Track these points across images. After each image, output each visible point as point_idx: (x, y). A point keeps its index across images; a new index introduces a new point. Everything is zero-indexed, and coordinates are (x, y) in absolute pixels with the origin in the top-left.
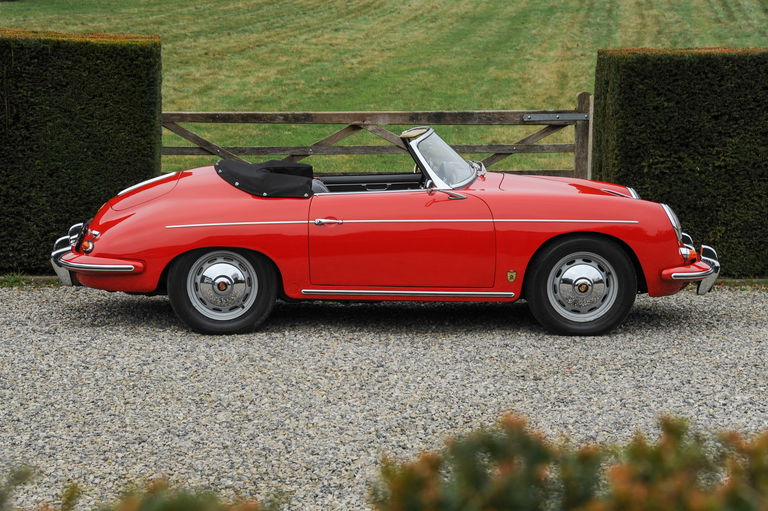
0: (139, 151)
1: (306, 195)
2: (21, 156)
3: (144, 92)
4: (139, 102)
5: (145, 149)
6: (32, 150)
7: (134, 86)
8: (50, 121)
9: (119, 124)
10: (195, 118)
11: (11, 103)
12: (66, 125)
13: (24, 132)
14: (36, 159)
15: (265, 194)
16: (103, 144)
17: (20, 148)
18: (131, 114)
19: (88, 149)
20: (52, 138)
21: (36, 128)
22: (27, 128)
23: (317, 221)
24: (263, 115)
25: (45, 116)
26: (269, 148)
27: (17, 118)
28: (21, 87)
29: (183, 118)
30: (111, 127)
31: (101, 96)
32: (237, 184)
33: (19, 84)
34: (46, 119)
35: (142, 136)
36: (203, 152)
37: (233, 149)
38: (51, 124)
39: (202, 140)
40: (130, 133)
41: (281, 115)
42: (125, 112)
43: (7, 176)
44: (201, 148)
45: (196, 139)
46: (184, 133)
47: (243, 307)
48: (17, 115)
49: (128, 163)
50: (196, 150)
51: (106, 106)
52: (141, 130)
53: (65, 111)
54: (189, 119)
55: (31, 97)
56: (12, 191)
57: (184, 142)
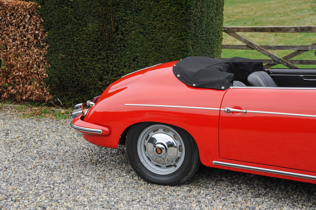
0: (180, 48)
1: (223, 88)
2: (119, 49)
3: (183, 13)
4: (180, 20)
5: (183, 47)
6: (124, 46)
7: (178, 10)
8: (133, 30)
9: (169, 32)
10: (245, 30)
11: (114, 20)
12: (142, 33)
13: (120, 36)
14: (127, 51)
15: (194, 85)
16: (160, 44)
17: (118, 45)
18: (176, 27)
19: (153, 46)
20: (134, 40)
21: (126, 34)
22: (122, 34)
23: (226, 109)
24: (283, 28)
25: (131, 27)
26: (285, 46)
27: (117, 28)
28: (119, 11)
29: (239, 30)
30: (165, 34)
31: (160, 16)
32: (178, 76)
33: (118, 10)
34: (132, 29)
35: (182, 40)
36: (248, 48)
37: (265, 46)
38: (133, 32)
39: (248, 41)
40: (175, 37)
41: (293, 28)
42: (173, 25)
43: (113, 60)
44: (248, 46)
45: (245, 41)
46: (239, 38)
47: (176, 166)
48: (117, 26)
49: (173, 55)
50: (245, 47)
51: (162, 21)
52: (181, 35)
53: (141, 25)
54: (242, 30)
55: (124, 16)
56: (115, 69)
57: (239, 43)
